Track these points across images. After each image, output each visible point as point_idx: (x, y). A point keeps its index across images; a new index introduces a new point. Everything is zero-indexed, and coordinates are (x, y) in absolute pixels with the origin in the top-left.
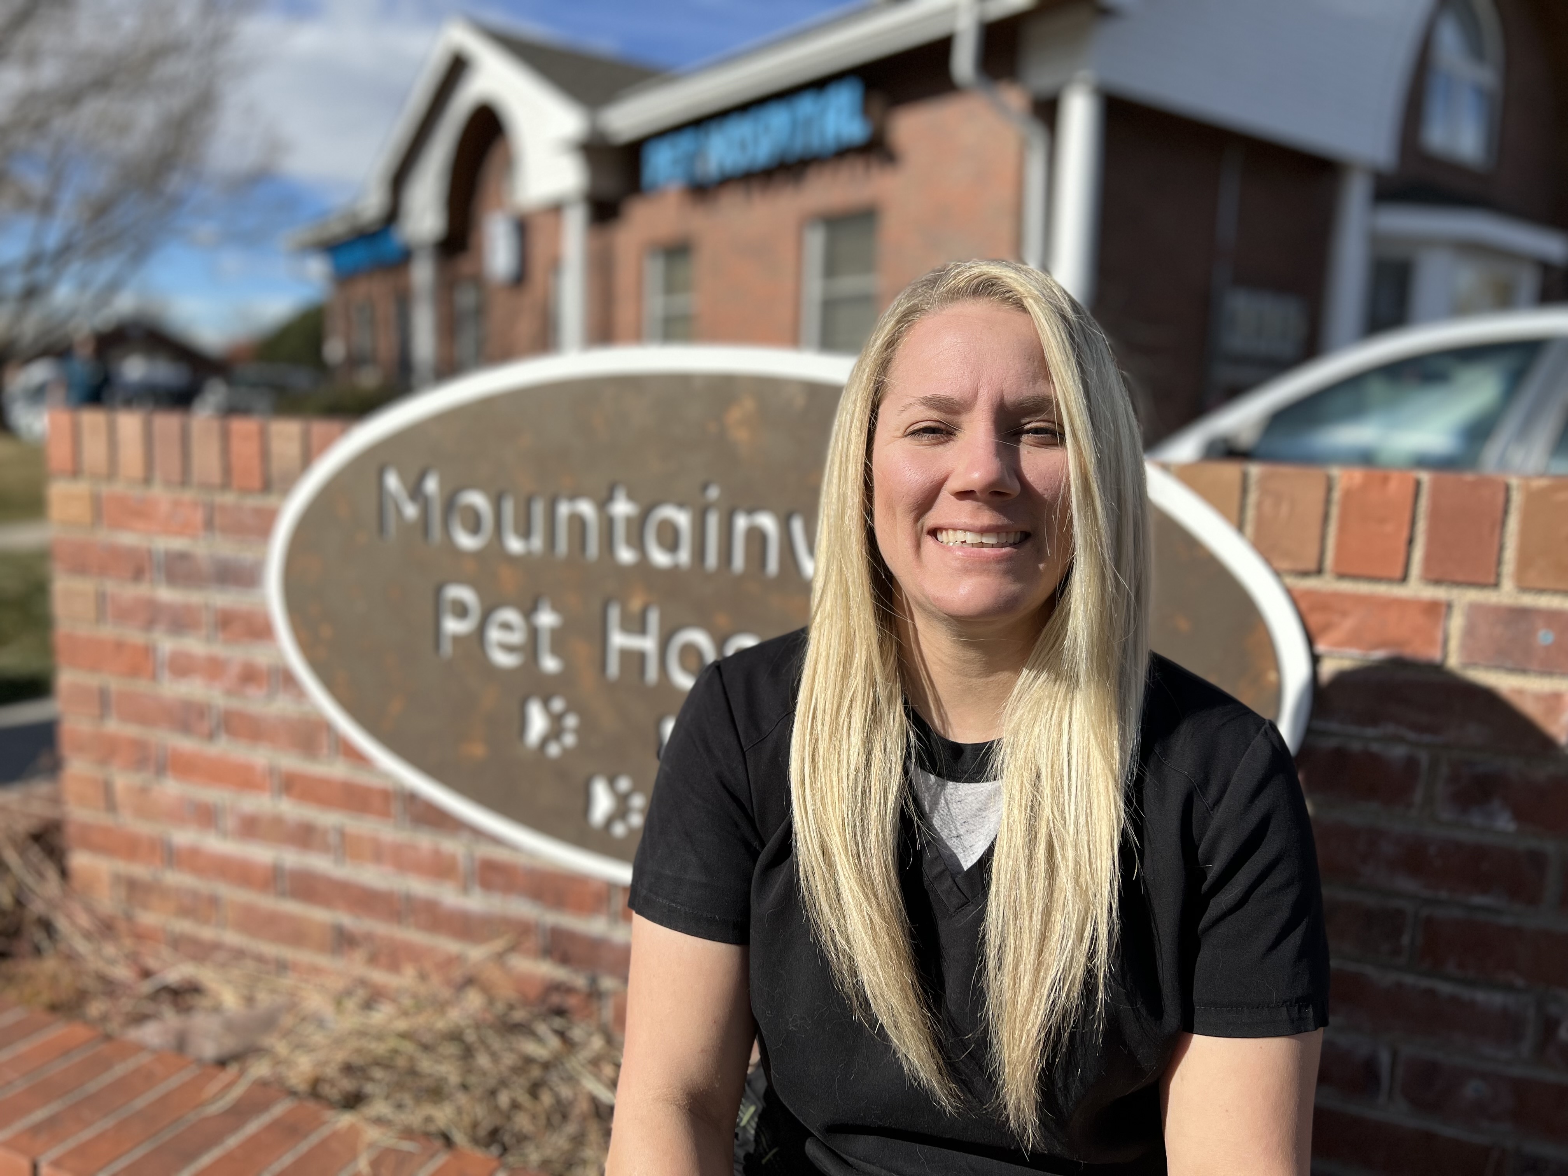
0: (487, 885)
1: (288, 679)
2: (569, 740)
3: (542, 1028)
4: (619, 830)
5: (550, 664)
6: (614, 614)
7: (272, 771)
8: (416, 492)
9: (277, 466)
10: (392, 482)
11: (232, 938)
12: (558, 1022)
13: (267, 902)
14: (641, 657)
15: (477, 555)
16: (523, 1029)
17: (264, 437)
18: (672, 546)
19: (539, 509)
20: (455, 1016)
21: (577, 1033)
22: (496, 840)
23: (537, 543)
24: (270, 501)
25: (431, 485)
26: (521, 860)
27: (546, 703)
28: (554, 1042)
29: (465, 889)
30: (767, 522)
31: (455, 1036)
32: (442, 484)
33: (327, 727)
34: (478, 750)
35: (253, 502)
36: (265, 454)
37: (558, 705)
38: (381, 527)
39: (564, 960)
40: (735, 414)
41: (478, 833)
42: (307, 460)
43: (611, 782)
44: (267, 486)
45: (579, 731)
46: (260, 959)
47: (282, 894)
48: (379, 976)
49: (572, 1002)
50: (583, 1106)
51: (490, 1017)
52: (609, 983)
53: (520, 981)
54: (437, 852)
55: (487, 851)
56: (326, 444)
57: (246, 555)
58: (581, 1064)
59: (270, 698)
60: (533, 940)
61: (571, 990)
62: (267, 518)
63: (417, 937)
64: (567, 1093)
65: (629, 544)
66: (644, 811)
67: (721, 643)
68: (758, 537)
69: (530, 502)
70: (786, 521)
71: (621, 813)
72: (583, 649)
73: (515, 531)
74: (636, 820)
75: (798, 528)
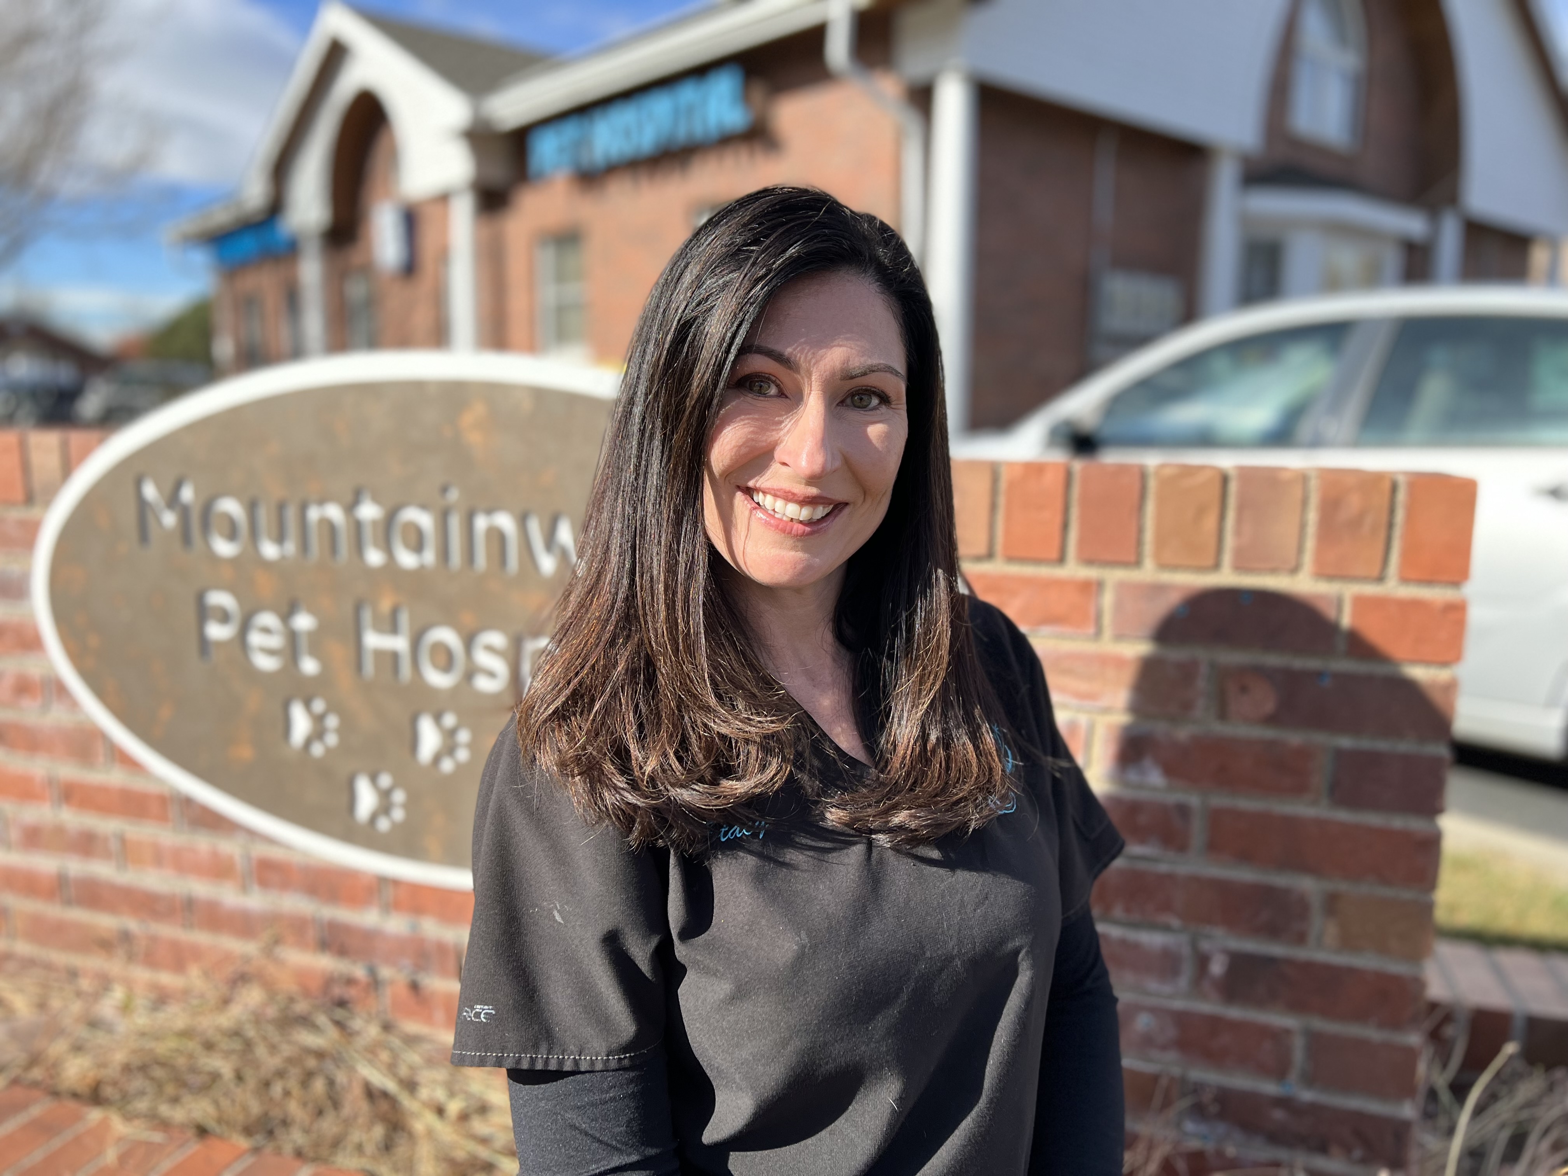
0: (265, 884)
1: (61, 690)
2: (332, 739)
3: (322, 1019)
4: (383, 825)
5: (309, 666)
6: (367, 616)
7: (50, 782)
8: (173, 501)
9: (39, 478)
10: (150, 491)
11: (23, 948)
12: (340, 1013)
13: (54, 911)
14: (394, 656)
15: (234, 562)
16: (305, 1021)
17: (23, 448)
18: (418, 547)
19: (291, 514)
20: (237, 1012)
21: (357, 1024)
22: (270, 840)
23: (291, 547)
24: (33, 513)
25: (187, 494)
26: (294, 858)
27: (307, 704)
28: (333, 1033)
29: (244, 889)
30: (505, 522)
31: (236, 1033)
32: (197, 492)
33: (104, 735)
34: (245, 752)
35: (16, 514)
36: (26, 467)
37: (319, 706)
38: (143, 535)
39: (342, 951)
40: (468, 418)
41: (252, 834)
42: (67, 469)
43: (374, 779)
44: (29, 499)
45: (340, 731)
46: (48, 967)
47: (68, 902)
48: (167, 979)
49: (352, 993)
50: (357, 1091)
51: (272, 1012)
52: (386, 972)
53: (302, 975)
54: (215, 855)
55: (260, 850)
56: (85, 453)
57: (14, 568)
58: (356, 1051)
59: (45, 707)
60: (311, 934)
61: (350, 981)
62: (31, 530)
63: (201, 938)
64: (341, 1078)
65: (376, 545)
66: (406, 806)
67: (469, 641)
68: (498, 537)
69: (281, 507)
70: (522, 520)
71: (384, 807)
72: (339, 652)
73: (271, 538)
74: (398, 814)
75: (535, 528)
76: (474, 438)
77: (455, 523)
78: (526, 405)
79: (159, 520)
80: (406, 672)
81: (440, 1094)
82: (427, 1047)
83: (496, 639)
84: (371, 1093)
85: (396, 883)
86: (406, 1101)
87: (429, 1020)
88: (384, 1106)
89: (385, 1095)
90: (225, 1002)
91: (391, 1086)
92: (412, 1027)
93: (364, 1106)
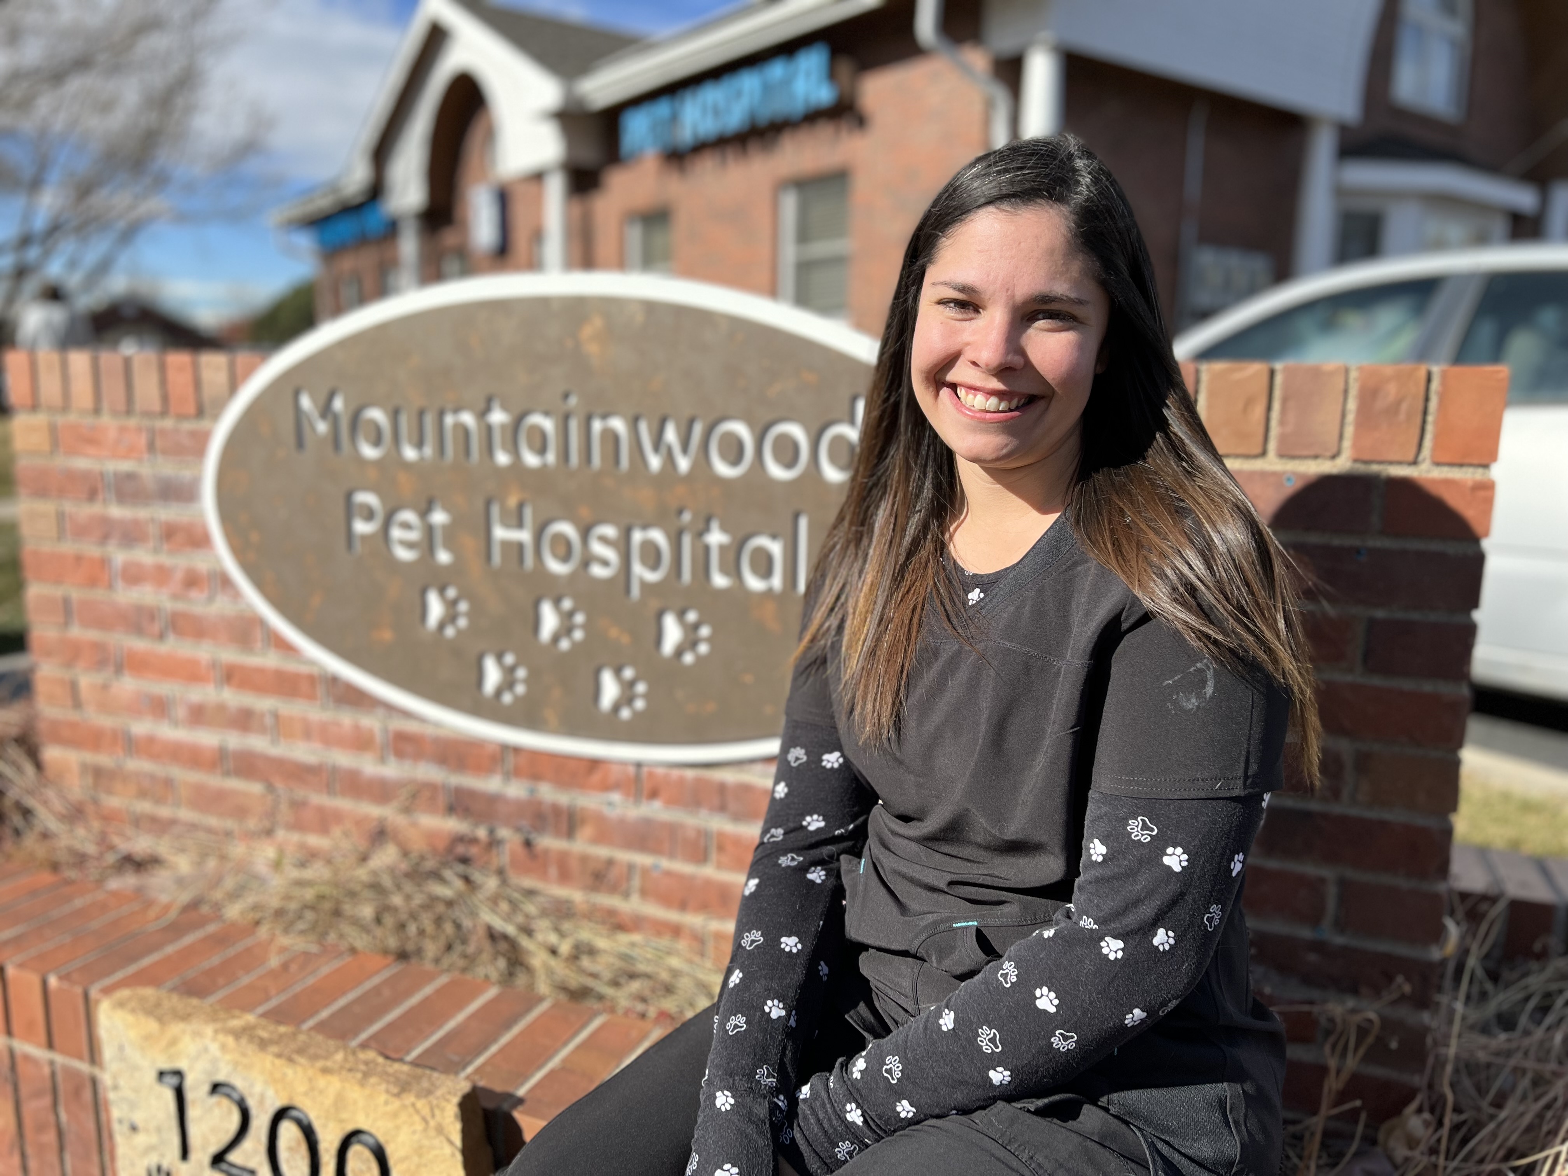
0: (400, 754)
1: (225, 582)
2: (462, 622)
3: (448, 874)
4: (507, 698)
5: (444, 557)
6: (495, 510)
7: (214, 665)
8: (326, 411)
9: (208, 393)
10: (306, 402)
11: (185, 814)
12: (463, 869)
13: (215, 781)
14: (520, 547)
15: (378, 464)
16: (433, 875)
17: (196, 370)
18: (542, 450)
19: (429, 420)
20: (375, 867)
21: (478, 877)
22: (406, 714)
23: (428, 451)
24: (204, 424)
25: (338, 404)
26: (429, 731)
27: (442, 591)
28: (459, 884)
29: (382, 759)
30: (618, 424)
31: (373, 884)
32: (346, 402)
33: (261, 622)
34: (387, 635)
35: (188, 426)
36: (197, 383)
37: (451, 593)
38: (300, 443)
39: (468, 814)
40: (587, 331)
41: (390, 708)
42: (233, 387)
43: (499, 657)
44: (200, 412)
45: (469, 615)
47: (227, 773)
48: (314, 840)
49: (475, 851)
50: (481, 932)
51: (404, 866)
52: (504, 833)
53: (431, 836)
54: (357, 728)
55: (399, 724)
56: (249, 371)
57: (186, 474)
58: (481, 901)
59: (211, 599)
60: (442, 800)
61: (474, 841)
62: (201, 440)
63: (344, 804)
64: (467, 923)
65: (504, 448)
66: (527, 681)
67: (585, 533)
68: (612, 438)
69: (421, 414)
70: (634, 423)
71: (508, 683)
72: (470, 543)
73: (410, 442)
74: (520, 689)
75: (644, 428)
76: (592, 349)
77: (574, 426)
78: (640, 317)
79: (313, 429)
80: (529, 560)
81: (553, 938)
82: (541, 899)
83: (609, 531)
84: (493, 936)
85: (517, 750)
86: (525, 942)
87: (543, 875)
88: (503, 946)
89: (505, 937)
90: (364, 858)
91: (510, 930)
92: (528, 882)
93: (487, 945)
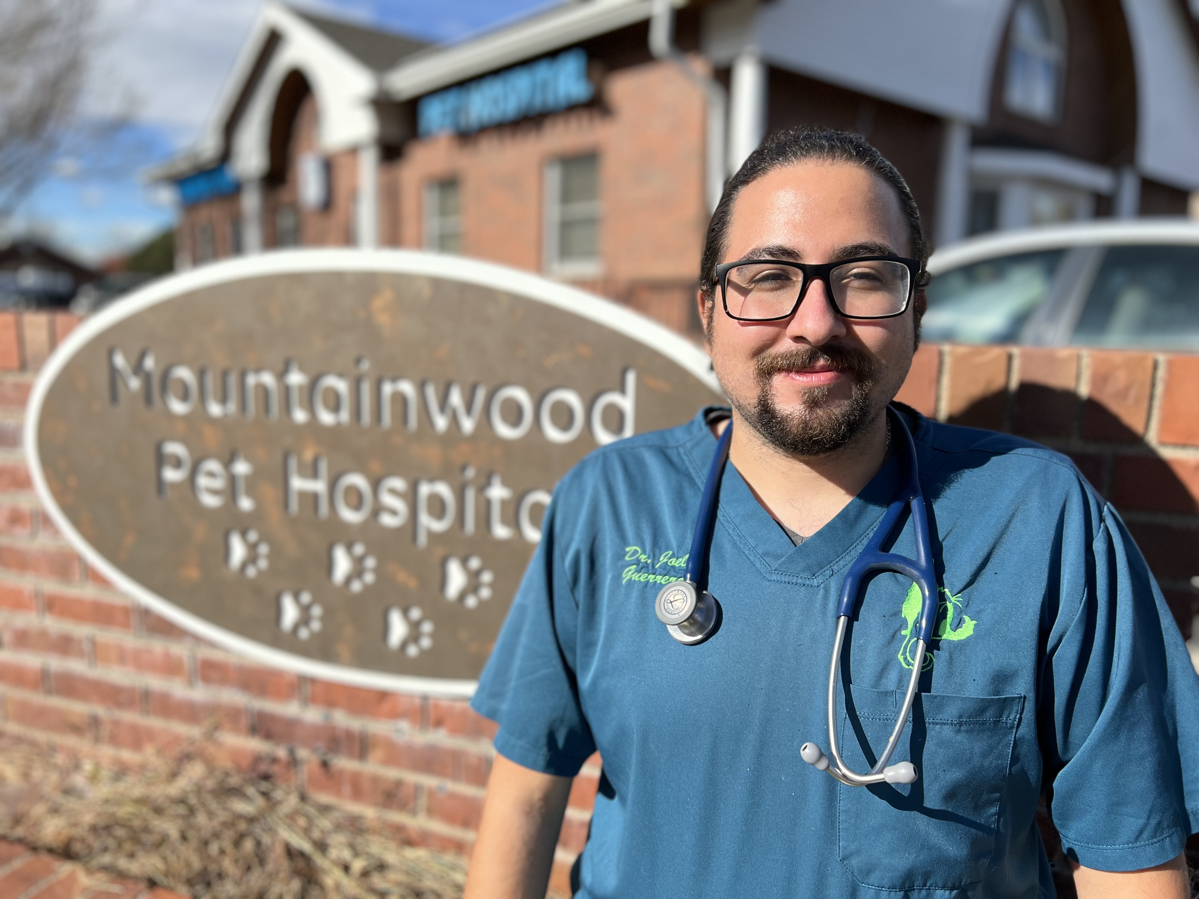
0: (207, 680)
1: (46, 520)
2: (263, 564)
3: (251, 791)
4: (304, 633)
5: (246, 504)
6: (293, 463)
7: (37, 594)
8: (138, 369)
9: (31, 349)
10: (119, 360)
11: (13, 728)
12: (264, 786)
13: (38, 699)
14: (315, 497)
15: (187, 418)
16: (237, 792)
17: (19, 327)
18: (336, 408)
19: (233, 380)
20: (182, 784)
21: (278, 794)
22: (212, 644)
23: (232, 407)
24: (25, 378)
25: (149, 363)
26: (233, 660)
27: (244, 534)
28: (260, 802)
29: (190, 683)
30: (407, 388)
31: (182, 801)
32: (157, 362)
33: (79, 559)
34: (193, 573)
35: (12, 379)
36: (20, 341)
37: (253, 536)
38: (114, 397)
39: (268, 736)
40: (378, 303)
41: (197, 639)
42: (53, 343)
43: (296, 596)
44: (23, 366)
45: (269, 557)
46: (33, 744)
47: (49, 692)
48: (128, 755)
49: (276, 769)
50: (279, 850)
51: (210, 784)
52: (303, 753)
53: (235, 754)
54: (167, 656)
55: (204, 653)
56: (68, 330)
57: (9, 422)
58: (280, 818)
59: (33, 535)
60: (244, 721)
61: (274, 760)
62: (24, 392)
63: (155, 723)
64: (266, 840)
65: (302, 406)
66: (323, 619)
67: (376, 484)
68: (401, 400)
69: (225, 375)
70: (421, 387)
71: (305, 619)
72: (270, 492)
73: (216, 399)
74: (316, 625)
75: (431, 392)
76: (383, 319)
77: (366, 389)
78: (427, 292)
79: (126, 385)
80: (324, 509)
81: (346, 854)
82: (336, 814)
83: (398, 483)
84: (291, 853)
85: (313, 681)
86: (319, 860)
87: (338, 792)
88: (301, 864)
89: (302, 854)
90: (174, 775)
91: (306, 846)
92: (324, 798)
93: (285, 864)
